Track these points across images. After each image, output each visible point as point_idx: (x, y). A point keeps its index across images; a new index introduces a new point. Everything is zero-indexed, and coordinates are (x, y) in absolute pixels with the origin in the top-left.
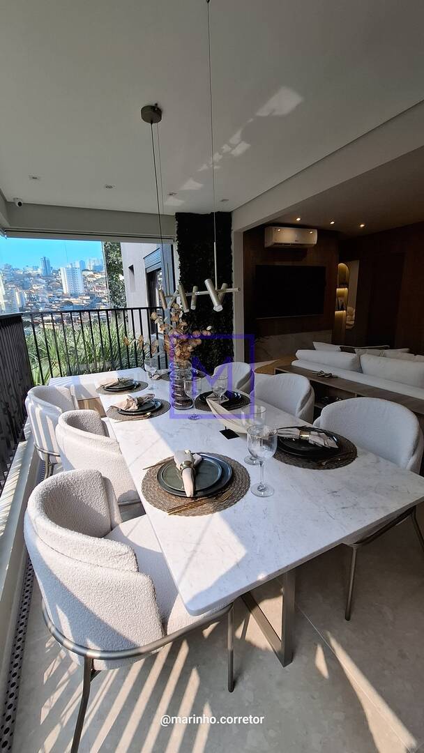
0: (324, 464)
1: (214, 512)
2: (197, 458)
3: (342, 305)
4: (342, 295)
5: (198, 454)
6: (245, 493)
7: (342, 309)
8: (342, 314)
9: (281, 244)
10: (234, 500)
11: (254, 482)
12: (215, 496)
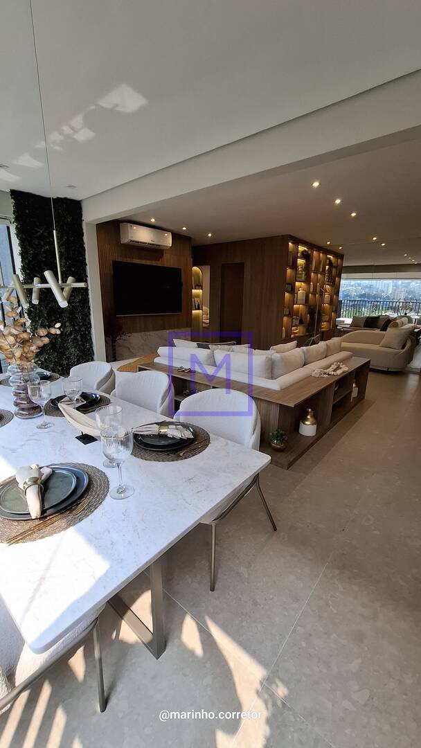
0: (181, 454)
1: (67, 528)
2: (46, 471)
3: (198, 306)
4: (198, 296)
5: (47, 467)
6: (103, 500)
7: (199, 309)
8: (199, 314)
9: (138, 242)
10: (91, 508)
11: (113, 485)
12: (68, 510)
